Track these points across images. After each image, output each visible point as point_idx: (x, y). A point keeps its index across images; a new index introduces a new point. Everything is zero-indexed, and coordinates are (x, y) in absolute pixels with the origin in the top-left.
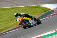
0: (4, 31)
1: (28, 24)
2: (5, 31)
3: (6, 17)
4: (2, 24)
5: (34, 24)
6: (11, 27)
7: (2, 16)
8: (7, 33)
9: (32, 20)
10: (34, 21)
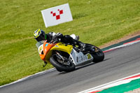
0: (109, 43)
2: (113, 42)
3: (115, 9)
4: (105, 26)
5: (82, 62)
6: (127, 33)
7: (106, 6)
8: (118, 48)
9: (78, 52)
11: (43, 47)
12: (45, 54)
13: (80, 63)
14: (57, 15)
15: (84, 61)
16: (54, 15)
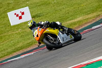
1: (55, 41)
9: (63, 34)
10: (68, 35)
11: (37, 32)
12: (39, 36)
13: (65, 42)
14: (19, 15)
15: (67, 40)
16: (17, 16)
